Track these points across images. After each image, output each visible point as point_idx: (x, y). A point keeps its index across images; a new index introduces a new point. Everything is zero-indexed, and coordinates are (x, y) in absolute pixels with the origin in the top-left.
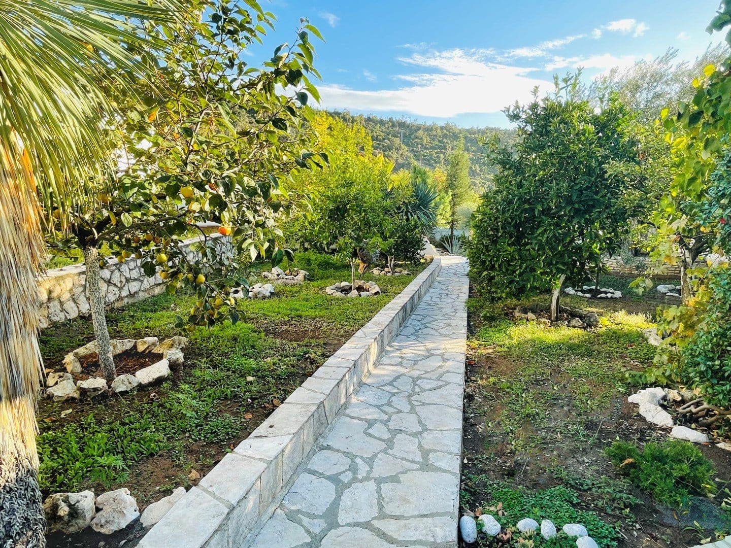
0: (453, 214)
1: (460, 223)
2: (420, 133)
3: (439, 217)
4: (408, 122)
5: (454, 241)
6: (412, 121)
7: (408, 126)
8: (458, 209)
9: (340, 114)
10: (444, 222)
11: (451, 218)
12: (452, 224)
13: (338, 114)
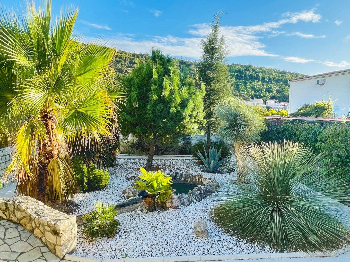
0: (209, 115)
1: (219, 126)
2: (192, 67)
3: (187, 119)
4: (185, 60)
5: (212, 151)
6: (188, 60)
7: (185, 63)
8: (215, 108)
9: (143, 55)
10: (196, 126)
11: (205, 121)
12: (209, 129)
13: (142, 55)
